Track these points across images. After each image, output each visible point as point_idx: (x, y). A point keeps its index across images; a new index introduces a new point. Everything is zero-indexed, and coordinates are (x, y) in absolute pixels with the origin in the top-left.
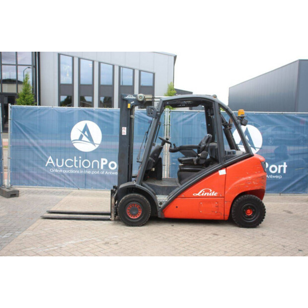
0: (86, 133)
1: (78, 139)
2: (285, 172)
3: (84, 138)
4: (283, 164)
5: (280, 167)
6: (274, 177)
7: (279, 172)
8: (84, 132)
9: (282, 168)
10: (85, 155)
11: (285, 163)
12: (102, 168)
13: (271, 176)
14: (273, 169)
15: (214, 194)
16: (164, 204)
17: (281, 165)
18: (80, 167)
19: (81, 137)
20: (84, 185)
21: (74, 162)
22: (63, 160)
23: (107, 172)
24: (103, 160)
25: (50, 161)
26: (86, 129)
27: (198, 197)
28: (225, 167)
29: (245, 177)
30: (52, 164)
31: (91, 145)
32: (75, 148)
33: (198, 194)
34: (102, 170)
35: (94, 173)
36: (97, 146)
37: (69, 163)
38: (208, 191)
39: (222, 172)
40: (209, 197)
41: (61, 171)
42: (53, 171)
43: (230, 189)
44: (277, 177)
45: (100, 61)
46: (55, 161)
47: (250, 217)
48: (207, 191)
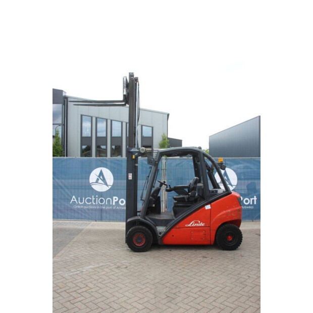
0: (101, 177)
1: (95, 181)
2: (255, 203)
3: (100, 181)
4: (254, 197)
5: (251, 199)
6: (247, 207)
7: (251, 203)
8: (99, 176)
9: (253, 201)
10: (101, 194)
11: (255, 197)
12: (114, 204)
13: (245, 207)
14: (247, 201)
15: (202, 224)
16: (162, 234)
17: (252, 198)
18: (97, 203)
19: (98, 179)
20: (100, 218)
21: (92, 200)
22: (84, 198)
23: (118, 208)
24: (114, 198)
25: (74, 199)
26: (101, 174)
27: (189, 227)
28: (210, 203)
29: (225, 210)
30: (75, 202)
31: (105, 186)
32: (93, 189)
33: (190, 225)
34: (114, 206)
35: (108, 208)
36: (110, 187)
37: (88, 201)
38: (198, 223)
39: (208, 207)
40: (198, 227)
41: (82, 207)
42: (76, 207)
43: (214, 220)
44: (250, 207)
45: (112, 119)
46: (77, 200)
47: (231, 241)
48: (196, 223)
